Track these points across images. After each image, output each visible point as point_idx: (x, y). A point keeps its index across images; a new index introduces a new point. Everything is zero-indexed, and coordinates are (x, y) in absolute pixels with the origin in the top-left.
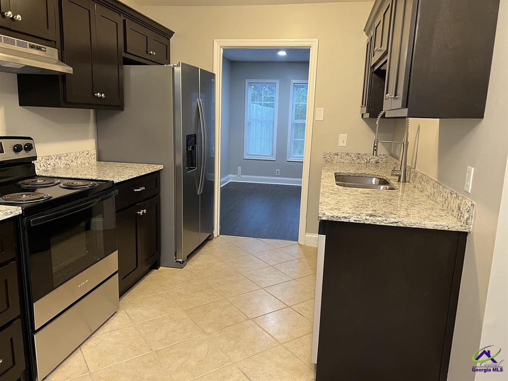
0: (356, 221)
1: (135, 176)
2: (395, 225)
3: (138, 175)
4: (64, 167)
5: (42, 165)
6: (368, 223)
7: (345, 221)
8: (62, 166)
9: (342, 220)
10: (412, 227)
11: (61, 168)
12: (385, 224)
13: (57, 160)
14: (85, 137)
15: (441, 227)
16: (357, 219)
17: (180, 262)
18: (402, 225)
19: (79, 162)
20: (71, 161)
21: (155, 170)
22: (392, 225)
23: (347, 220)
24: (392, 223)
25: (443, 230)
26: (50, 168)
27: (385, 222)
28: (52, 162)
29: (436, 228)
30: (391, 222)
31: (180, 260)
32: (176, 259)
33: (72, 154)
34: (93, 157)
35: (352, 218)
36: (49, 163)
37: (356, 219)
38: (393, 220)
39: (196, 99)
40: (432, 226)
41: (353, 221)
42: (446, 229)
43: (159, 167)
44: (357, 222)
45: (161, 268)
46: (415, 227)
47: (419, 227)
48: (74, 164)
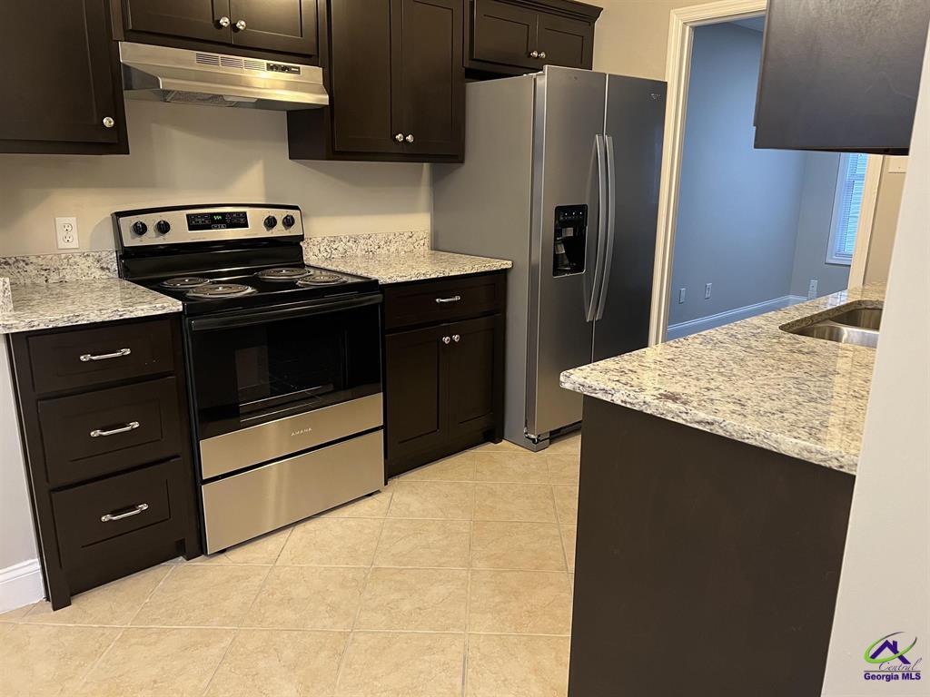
0: (625, 402)
1: (433, 276)
2: (707, 429)
3: (442, 275)
4: (364, 256)
5: (322, 249)
6: (649, 412)
7: (604, 398)
8: (359, 253)
9: (600, 396)
10: (746, 441)
11: (357, 256)
12: (684, 423)
13: (350, 244)
14: (411, 209)
15: (819, 456)
16: (628, 400)
17: (533, 440)
18: (721, 433)
19: (393, 249)
20: (376, 247)
21: (487, 269)
22: (701, 428)
23: (608, 398)
24: (699, 422)
25: (825, 468)
26: (336, 255)
27: (684, 416)
28: (341, 246)
29: (805, 456)
30: (697, 419)
31: (533, 436)
32: (526, 433)
33: (380, 236)
34: (422, 242)
35: (617, 394)
36: (335, 247)
37: (625, 398)
38: (702, 415)
39: (594, 137)
40: (797, 451)
41: (619, 402)
42: (834, 465)
43: (507, 264)
44: (628, 406)
45: (504, 443)
46: (754, 443)
47: (764, 446)
48: (384, 251)
